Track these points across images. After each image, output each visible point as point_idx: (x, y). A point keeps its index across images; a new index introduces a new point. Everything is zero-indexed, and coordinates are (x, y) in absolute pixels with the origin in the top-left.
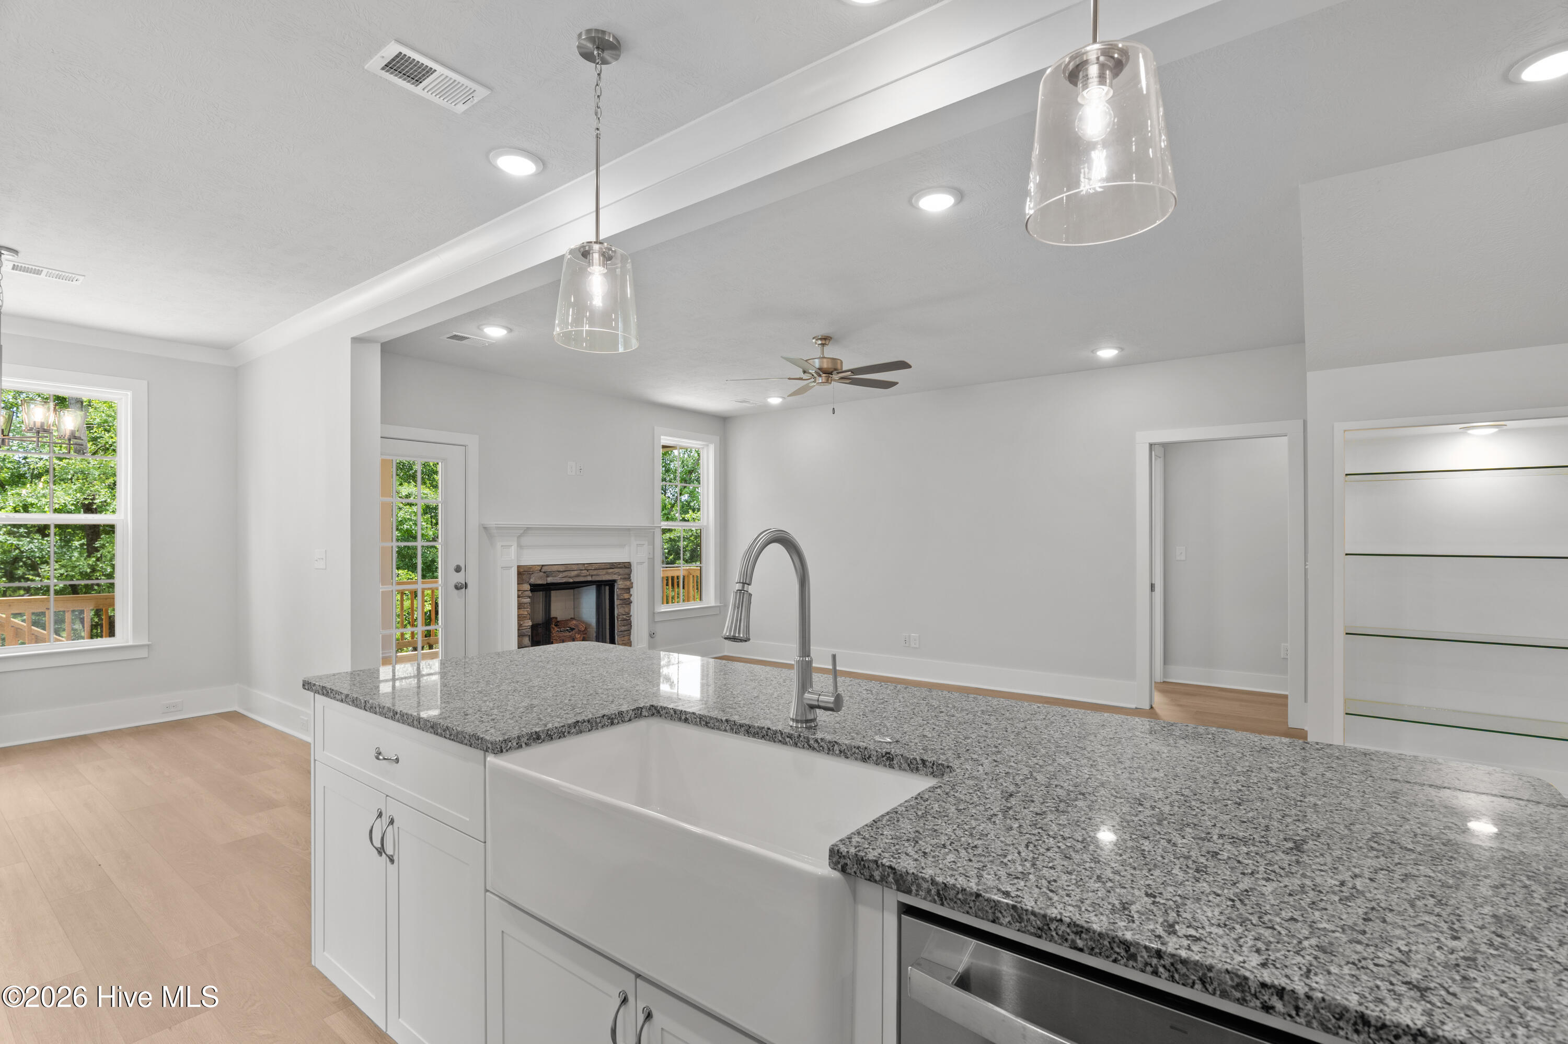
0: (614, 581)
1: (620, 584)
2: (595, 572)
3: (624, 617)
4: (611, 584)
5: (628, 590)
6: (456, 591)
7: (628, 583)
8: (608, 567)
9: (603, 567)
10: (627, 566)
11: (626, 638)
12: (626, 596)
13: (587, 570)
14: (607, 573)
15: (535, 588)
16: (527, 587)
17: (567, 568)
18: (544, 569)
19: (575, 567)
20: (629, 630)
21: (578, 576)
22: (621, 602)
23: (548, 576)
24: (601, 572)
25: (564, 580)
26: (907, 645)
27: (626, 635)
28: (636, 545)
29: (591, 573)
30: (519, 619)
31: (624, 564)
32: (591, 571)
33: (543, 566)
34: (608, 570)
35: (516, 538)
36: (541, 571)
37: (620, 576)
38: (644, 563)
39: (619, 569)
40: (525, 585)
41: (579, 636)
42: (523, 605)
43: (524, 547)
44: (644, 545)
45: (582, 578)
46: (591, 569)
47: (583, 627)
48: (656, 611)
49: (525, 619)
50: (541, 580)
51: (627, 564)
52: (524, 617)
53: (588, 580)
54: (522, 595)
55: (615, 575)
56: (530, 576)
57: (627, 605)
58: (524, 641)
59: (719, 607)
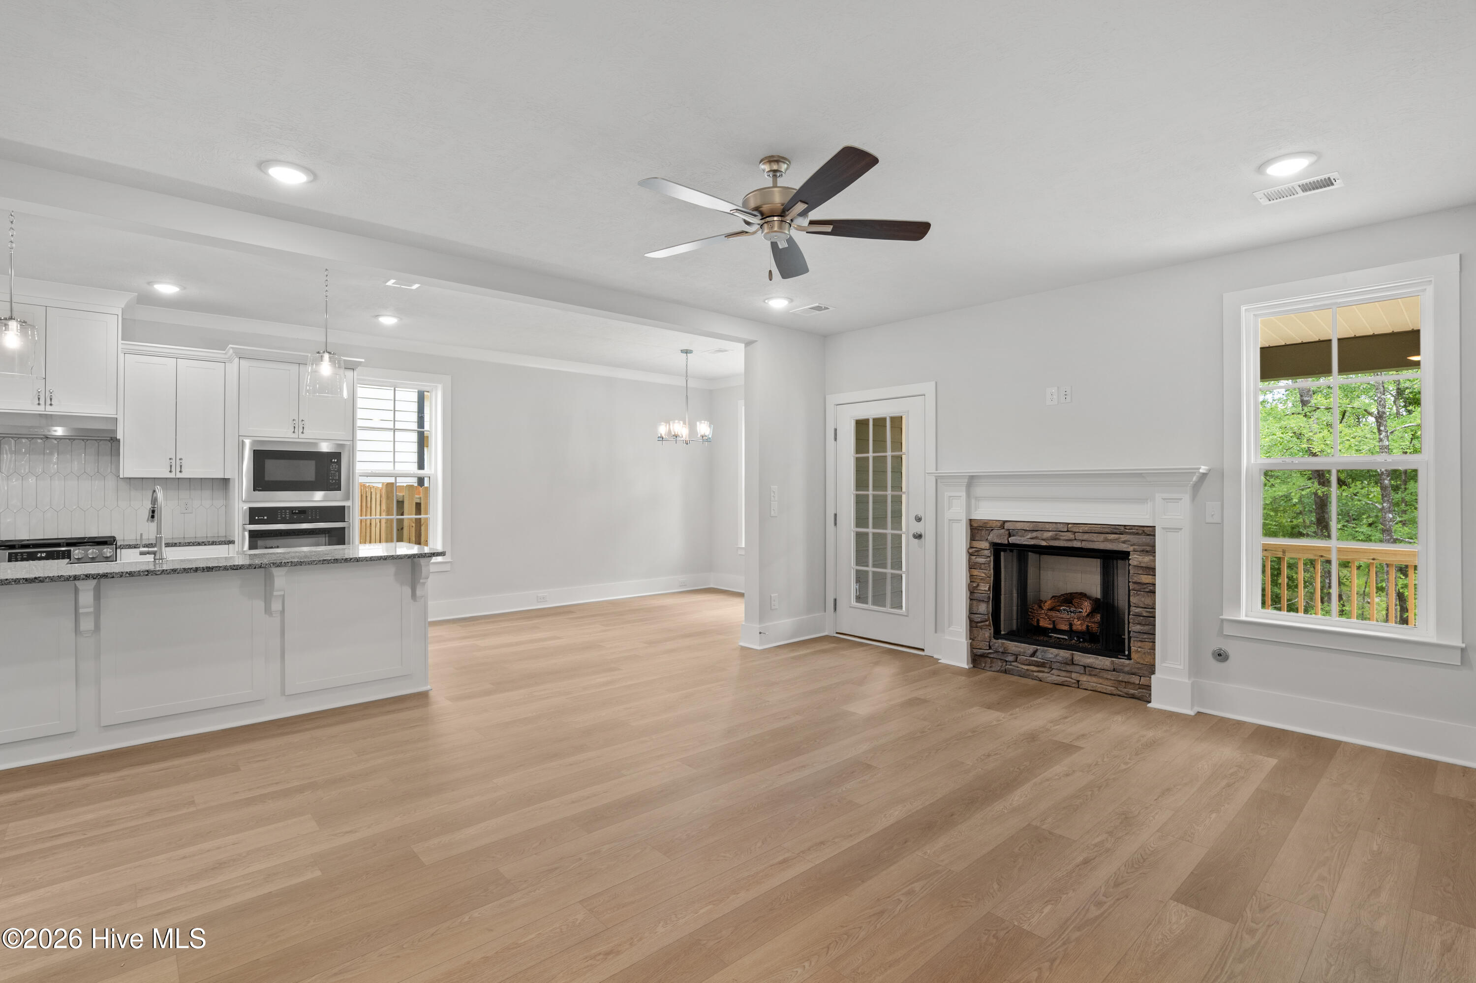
0: (1129, 554)
1: (1135, 560)
2: (1086, 537)
4: (1122, 557)
5: (1151, 570)
6: (916, 540)
7: (1147, 559)
8: (1107, 530)
9: (1097, 530)
10: (1148, 532)
11: (1148, 645)
12: (1145, 579)
13: (1074, 533)
14: (1106, 540)
15: (997, 549)
16: (985, 545)
17: (1036, 527)
18: (1007, 526)
19: (1050, 527)
20: (1153, 634)
21: (1055, 538)
22: (1140, 587)
23: (1010, 535)
24: (1094, 537)
25: (1032, 542)
27: (1146, 640)
28: (1164, 499)
29: (1079, 536)
30: (973, 580)
31: (1142, 529)
32: (1078, 533)
33: (1005, 522)
34: (1107, 535)
35: (964, 488)
36: (1004, 528)
37: (1135, 547)
38: (1181, 529)
39: (1129, 536)
40: (980, 542)
41: (1079, 622)
42: (978, 564)
43: (977, 498)
44: (1181, 499)
45: (1065, 542)
46: (1077, 530)
47: (1086, 611)
48: (1225, 617)
49: (982, 581)
50: (1001, 539)
51: (1148, 528)
52: (981, 579)
53: (1075, 546)
54: (976, 554)
55: (1123, 544)
56: (987, 532)
57: (1149, 594)
58: (980, 607)
59: (1462, 650)
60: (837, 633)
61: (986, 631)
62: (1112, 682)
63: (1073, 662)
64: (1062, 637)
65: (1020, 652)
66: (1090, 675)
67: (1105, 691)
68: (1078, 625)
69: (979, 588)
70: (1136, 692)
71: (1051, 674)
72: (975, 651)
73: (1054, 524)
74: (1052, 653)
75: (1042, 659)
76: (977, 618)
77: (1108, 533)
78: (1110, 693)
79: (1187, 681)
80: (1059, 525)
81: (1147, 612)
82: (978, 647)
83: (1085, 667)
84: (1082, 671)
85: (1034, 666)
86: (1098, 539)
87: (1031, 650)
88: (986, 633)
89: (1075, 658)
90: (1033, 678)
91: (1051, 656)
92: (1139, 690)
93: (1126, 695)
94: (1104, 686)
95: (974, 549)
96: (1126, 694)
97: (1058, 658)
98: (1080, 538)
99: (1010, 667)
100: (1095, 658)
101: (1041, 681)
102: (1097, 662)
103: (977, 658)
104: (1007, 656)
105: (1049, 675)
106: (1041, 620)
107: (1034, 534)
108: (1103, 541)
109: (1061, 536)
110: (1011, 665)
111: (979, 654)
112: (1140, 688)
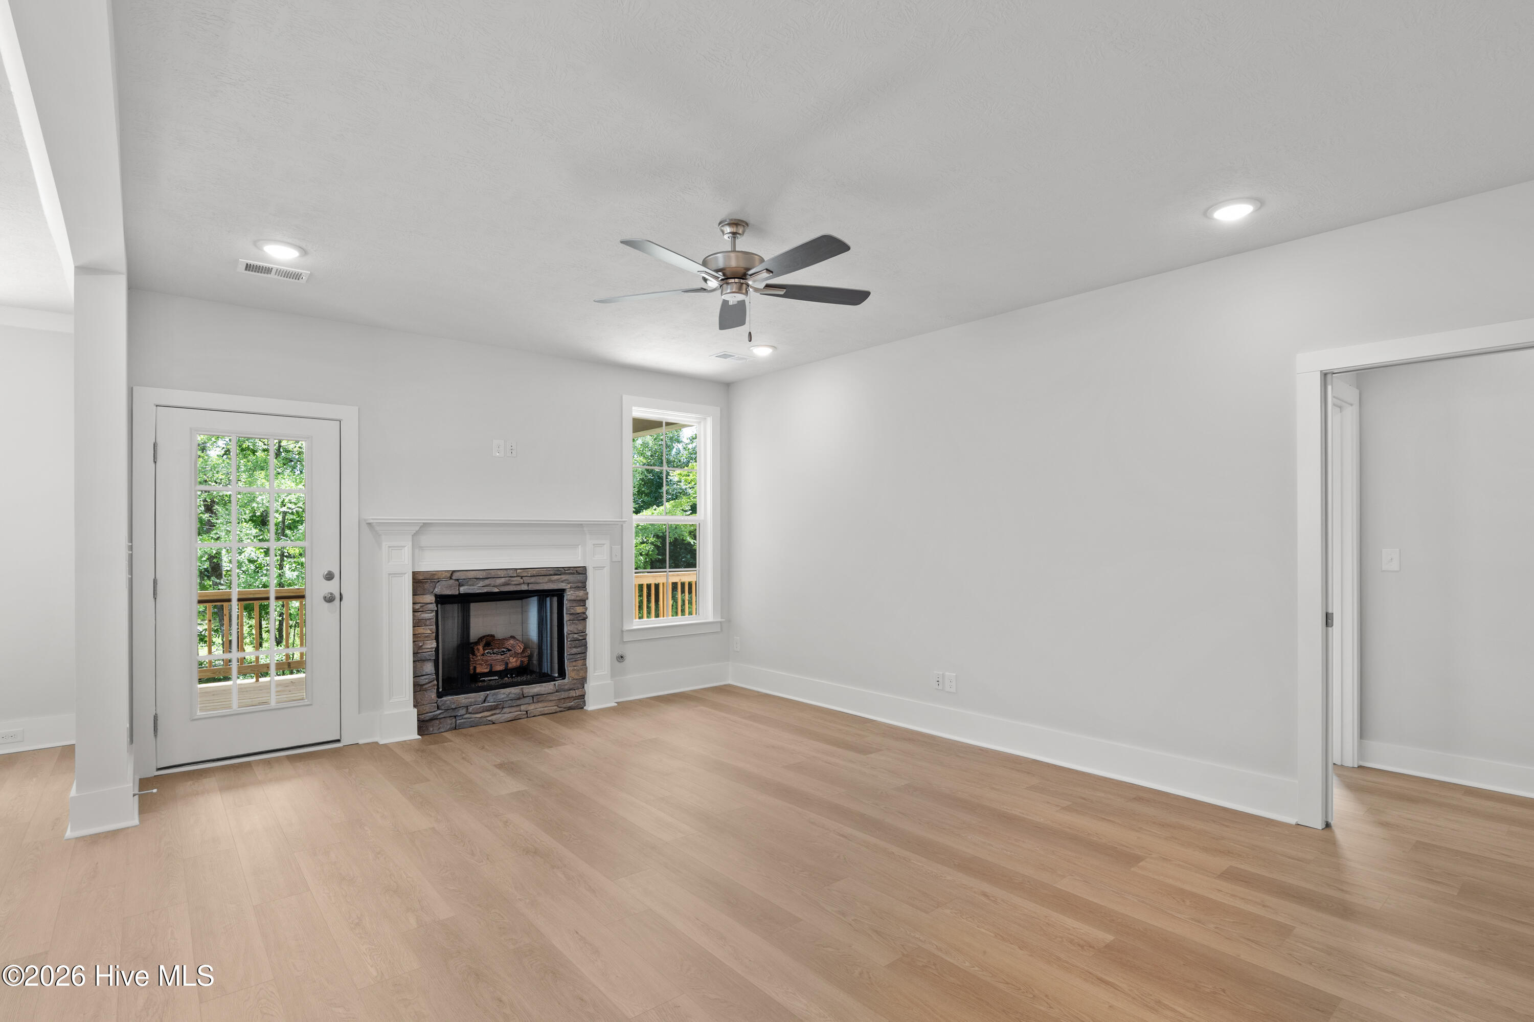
0: (563, 591)
1: (569, 595)
2: (533, 580)
3: (576, 636)
4: (559, 594)
5: (583, 602)
6: (327, 604)
7: (581, 593)
8: (551, 573)
9: (542, 573)
10: (581, 572)
11: (580, 663)
12: (579, 610)
13: (522, 577)
14: (550, 581)
15: (442, 600)
16: (430, 598)
17: (489, 575)
18: (455, 576)
19: (502, 574)
20: (584, 653)
21: (505, 584)
22: (572, 617)
23: (460, 585)
24: (540, 579)
25: (485, 590)
26: (940, 687)
27: (579, 659)
28: (594, 544)
29: (527, 580)
30: (417, 640)
31: (576, 569)
32: (526, 578)
33: (454, 572)
34: (551, 577)
35: (410, 537)
36: (451, 578)
37: (571, 585)
38: (604, 567)
39: (568, 576)
40: (424, 596)
41: (515, 660)
42: (423, 621)
43: (421, 548)
44: (604, 544)
45: (514, 587)
46: (526, 575)
47: (520, 648)
48: (626, 628)
49: (426, 639)
50: (451, 590)
51: (580, 568)
52: (426, 637)
53: (523, 589)
54: (421, 610)
55: (562, 583)
56: (431, 585)
57: (581, 621)
58: (425, 667)
59: (721, 622)
60: (159, 769)
61: (432, 692)
62: (555, 702)
63: (523, 695)
64: (492, 678)
65: (471, 702)
66: (538, 702)
67: (551, 712)
68: (514, 662)
69: (423, 647)
70: (572, 703)
71: (503, 714)
72: (422, 717)
73: (505, 571)
74: (504, 694)
75: (494, 702)
76: (423, 680)
77: (551, 575)
78: (554, 711)
79: (610, 682)
80: (509, 571)
81: (581, 636)
82: (425, 712)
83: (533, 697)
84: (531, 701)
85: (487, 711)
86: (544, 581)
87: (482, 697)
88: (431, 694)
89: (525, 691)
90: (486, 723)
91: (503, 696)
92: (575, 701)
93: (565, 710)
94: (549, 708)
95: (420, 605)
96: (565, 708)
97: (510, 696)
98: (529, 581)
99: (462, 721)
100: (540, 686)
101: (494, 723)
102: (543, 689)
103: (423, 726)
104: (458, 711)
105: (500, 715)
106: (478, 666)
107: (487, 582)
108: (546, 583)
109: (513, 581)
110: (462, 719)
111: (428, 718)
112: (574, 700)
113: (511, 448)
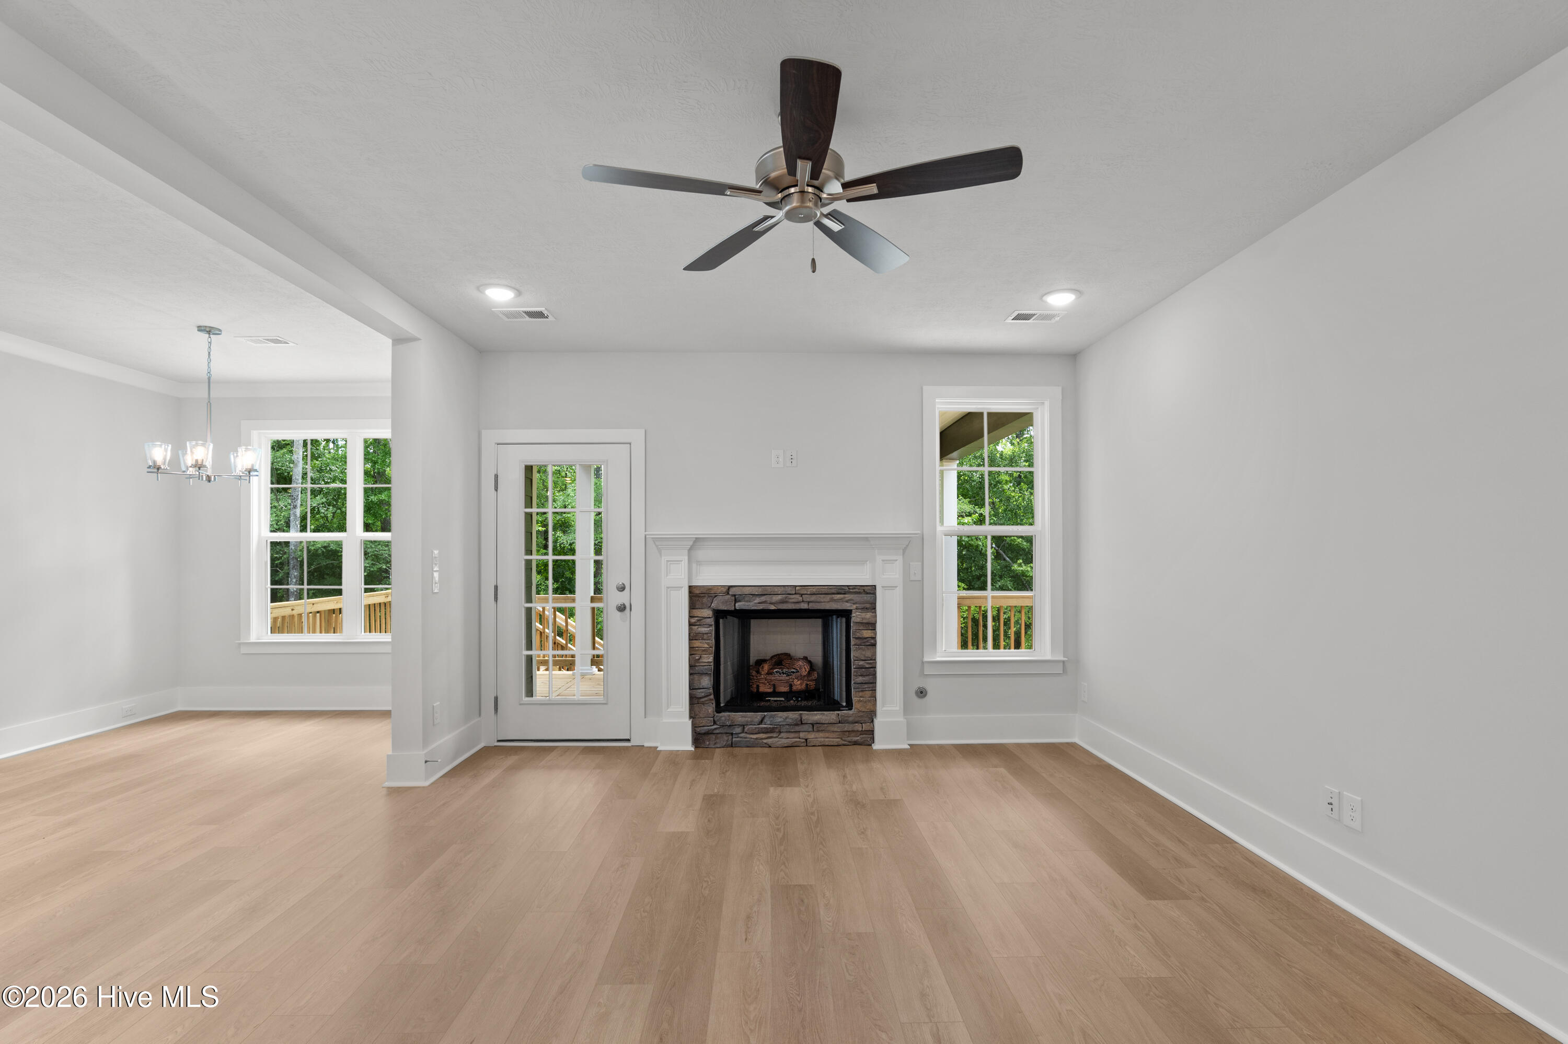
0: (850, 612)
1: (856, 617)
2: (813, 598)
3: (861, 663)
4: (846, 614)
5: (872, 626)
6: (619, 613)
7: (868, 616)
8: (833, 591)
9: (824, 591)
10: (869, 591)
11: (868, 693)
12: (867, 634)
13: (802, 595)
14: (832, 600)
15: (719, 615)
16: (707, 613)
17: (765, 591)
18: (732, 591)
19: (780, 591)
20: (874, 683)
21: (782, 602)
22: (858, 642)
23: (736, 601)
24: (822, 598)
25: (761, 607)
26: (1336, 816)
27: (867, 689)
28: (883, 561)
29: (806, 598)
30: (693, 652)
31: (863, 588)
32: (806, 595)
33: (730, 587)
34: (834, 596)
35: (686, 552)
36: (728, 594)
37: (857, 605)
38: (896, 587)
39: (852, 595)
40: (702, 610)
41: (799, 682)
42: (700, 635)
43: (699, 563)
44: (896, 560)
45: (793, 605)
46: (805, 592)
47: (806, 670)
48: (926, 659)
49: (704, 653)
50: (726, 605)
51: (868, 587)
52: (704, 651)
53: (803, 608)
54: (698, 624)
55: (847, 603)
56: (709, 599)
57: (869, 647)
58: (702, 681)
59: (1063, 662)
60: (499, 741)
61: (709, 706)
62: (838, 733)
63: (801, 722)
64: (778, 699)
65: (747, 721)
66: (818, 731)
67: (832, 744)
68: (798, 685)
69: (701, 660)
70: (858, 738)
71: (780, 738)
72: (698, 730)
73: (782, 587)
74: (781, 717)
75: (771, 725)
76: (700, 693)
77: (833, 594)
78: (836, 744)
79: (903, 720)
80: (787, 587)
81: (868, 663)
82: (701, 725)
83: (813, 725)
84: (811, 729)
85: (763, 733)
86: (825, 600)
87: (758, 717)
88: (709, 708)
89: (804, 718)
90: (762, 745)
91: (780, 720)
92: (862, 736)
93: (849, 744)
94: (831, 739)
95: (697, 618)
96: (850, 742)
97: (787, 720)
98: (808, 600)
99: (738, 739)
100: (821, 714)
101: (770, 747)
102: (824, 717)
103: (699, 738)
104: (734, 728)
105: (776, 739)
106: (761, 685)
107: (763, 598)
108: (828, 602)
109: (790, 599)
110: (738, 737)
111: (703, 732)
112: (861, 734)
113: (791, 457)
